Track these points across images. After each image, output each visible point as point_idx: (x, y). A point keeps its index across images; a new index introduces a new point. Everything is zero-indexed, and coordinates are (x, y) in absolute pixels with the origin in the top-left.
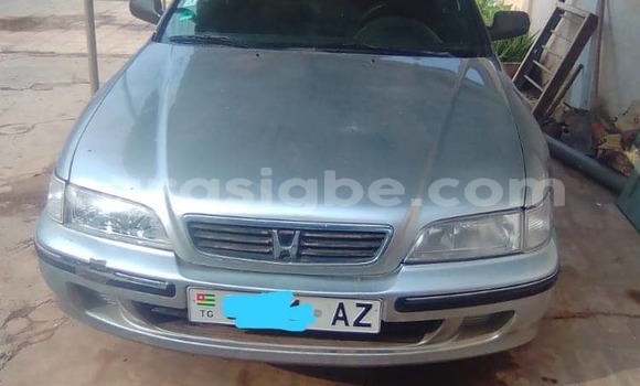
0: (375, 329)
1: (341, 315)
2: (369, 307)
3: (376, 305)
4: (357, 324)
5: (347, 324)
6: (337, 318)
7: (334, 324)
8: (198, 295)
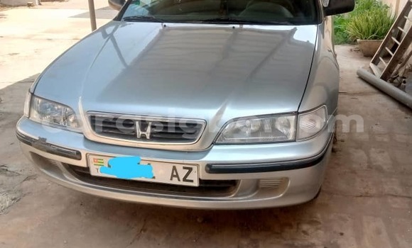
0: (196, 184)
1: (175, 174)
2: (190, 170)
3: (195, 168)
4: (185, 180)
5: (179, 180)
6: (173, 176)
7: (171, 179)
8: (94, 159)
